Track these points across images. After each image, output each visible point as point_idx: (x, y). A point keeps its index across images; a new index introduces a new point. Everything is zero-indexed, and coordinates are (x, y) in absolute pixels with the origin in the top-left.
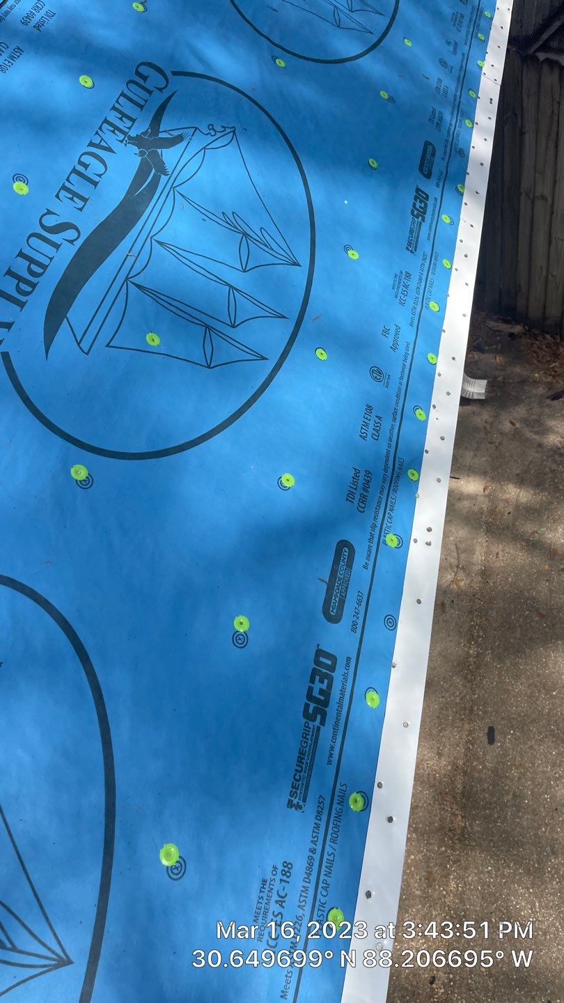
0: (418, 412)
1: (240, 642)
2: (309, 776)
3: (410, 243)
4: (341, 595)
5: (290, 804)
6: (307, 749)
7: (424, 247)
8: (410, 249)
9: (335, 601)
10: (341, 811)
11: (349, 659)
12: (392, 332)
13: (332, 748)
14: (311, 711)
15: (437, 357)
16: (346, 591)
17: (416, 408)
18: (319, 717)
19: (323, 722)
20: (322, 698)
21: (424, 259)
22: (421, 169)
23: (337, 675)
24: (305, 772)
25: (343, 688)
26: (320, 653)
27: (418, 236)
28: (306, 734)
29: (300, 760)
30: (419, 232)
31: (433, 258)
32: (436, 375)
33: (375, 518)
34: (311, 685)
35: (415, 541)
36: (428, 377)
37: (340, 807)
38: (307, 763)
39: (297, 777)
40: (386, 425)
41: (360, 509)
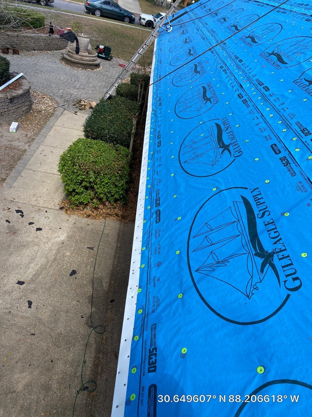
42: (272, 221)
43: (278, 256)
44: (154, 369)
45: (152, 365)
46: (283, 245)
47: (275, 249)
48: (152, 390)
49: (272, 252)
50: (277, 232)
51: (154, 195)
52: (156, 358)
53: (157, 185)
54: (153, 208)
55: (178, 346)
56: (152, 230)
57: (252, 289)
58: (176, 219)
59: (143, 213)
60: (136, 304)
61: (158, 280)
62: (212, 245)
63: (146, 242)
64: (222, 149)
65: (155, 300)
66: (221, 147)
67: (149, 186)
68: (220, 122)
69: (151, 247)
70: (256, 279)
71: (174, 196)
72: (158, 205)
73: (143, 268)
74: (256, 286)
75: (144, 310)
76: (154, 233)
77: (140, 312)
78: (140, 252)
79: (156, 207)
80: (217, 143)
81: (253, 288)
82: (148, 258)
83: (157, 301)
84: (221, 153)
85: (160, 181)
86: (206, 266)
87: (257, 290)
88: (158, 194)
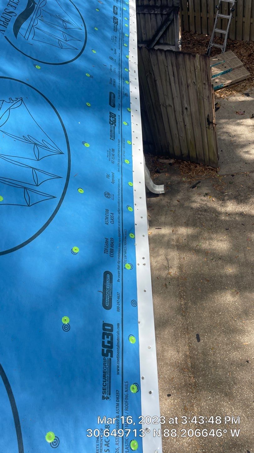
0: (129, 208)
1: (66, 328)
2: (110, 382)
3: (111, 136)
4: (110, 296)
5: (103, 398)
6: (107, 370)
7: (118, 137)
8: (112, 139)
9: (107, 299)
10: (127, 395)
11: (118, 324)
12: (111, 175)
13: (118, 367)
14: (105, 352)
15: (133, 183)
16: (112, 294)
17: (128, 206)
18: (109, 354)
19: (112, 356)
20: (109, 345)
21: (119, 142)
22: (110, 104)
23: (114, 333)
24: (108, 381)
25: (118, 338)
26: (105, 325)
27: (114, 132)
28: (105, 363)
29: (104, 376)
30: (114, 131)
31: (123, 141)
32: (134, 191)
33: (119, 258)
34: (104, 340)
35: (138, 264)
36: (130, 192)
37: (127, 393)
38: (108, 377)
39: (104, 384)
40: (116, 216)
41: (111, 255)
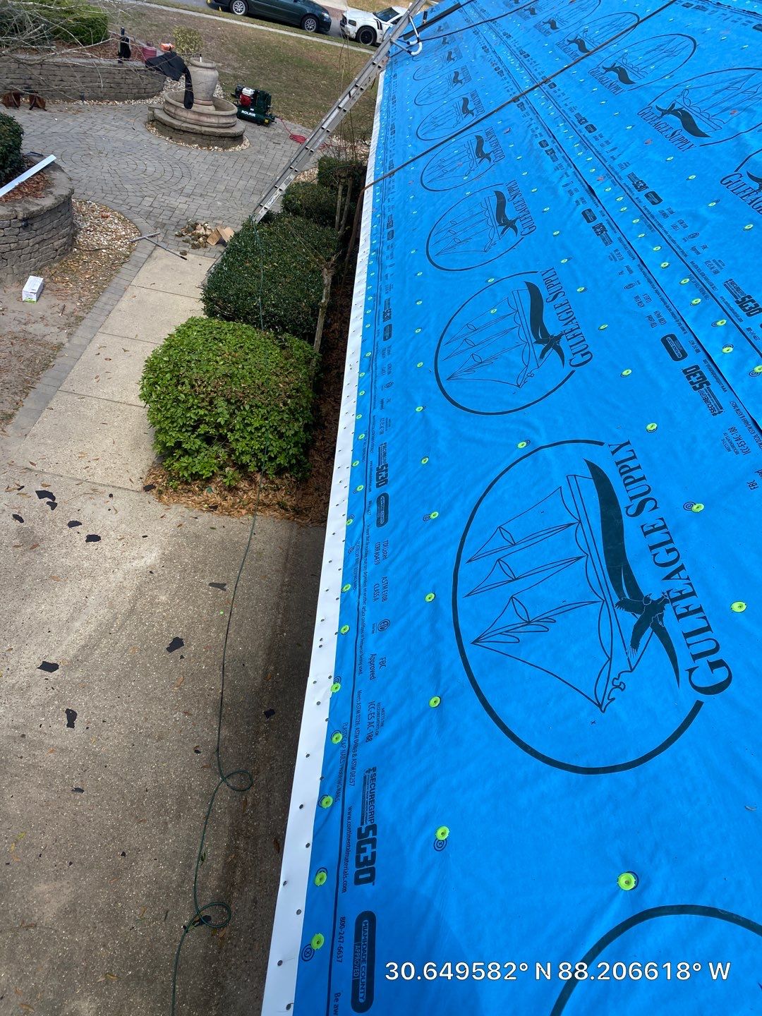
42: (661, 524)
43: (674, 608)
44: (369, 875)
45: (366, 867)
46: (688, 581)
47: (668, 592)
48: (364, 925)
49: (659, 600)
50: (673, 549)
51: (373, 458)
52: (374, 850)
53: (381, 433)
54: (370, 491)
55: (429, 821)
56: (367, 544)
57: (610, 687)
58: (427, 518)
59: (347, 501)
60: (326, 720)
61: (382, 664)
62: (513, 580)
63: (352, 573)
64: (542, 347)
65: (373, 710)
66: (539, 342)
67: (362, 436)
68: (538, 281)
69: (365, 585)
70: (620, 664)
71: (423, 462)
72: (383, 481)
73: (346, 633)
74: (620, 680)
75: (347, 736)
76: (372, 548)
77: (338, 738)
78: (339, 596)
79: (378, 486)
80: (530, 332)
81: (613, 684)
82: (358, 609)
83: (378, 714)
84: (538, 356)
85: (388, 423)
86: (498, 632)
87: (622, 690)
88: (382, 455)
